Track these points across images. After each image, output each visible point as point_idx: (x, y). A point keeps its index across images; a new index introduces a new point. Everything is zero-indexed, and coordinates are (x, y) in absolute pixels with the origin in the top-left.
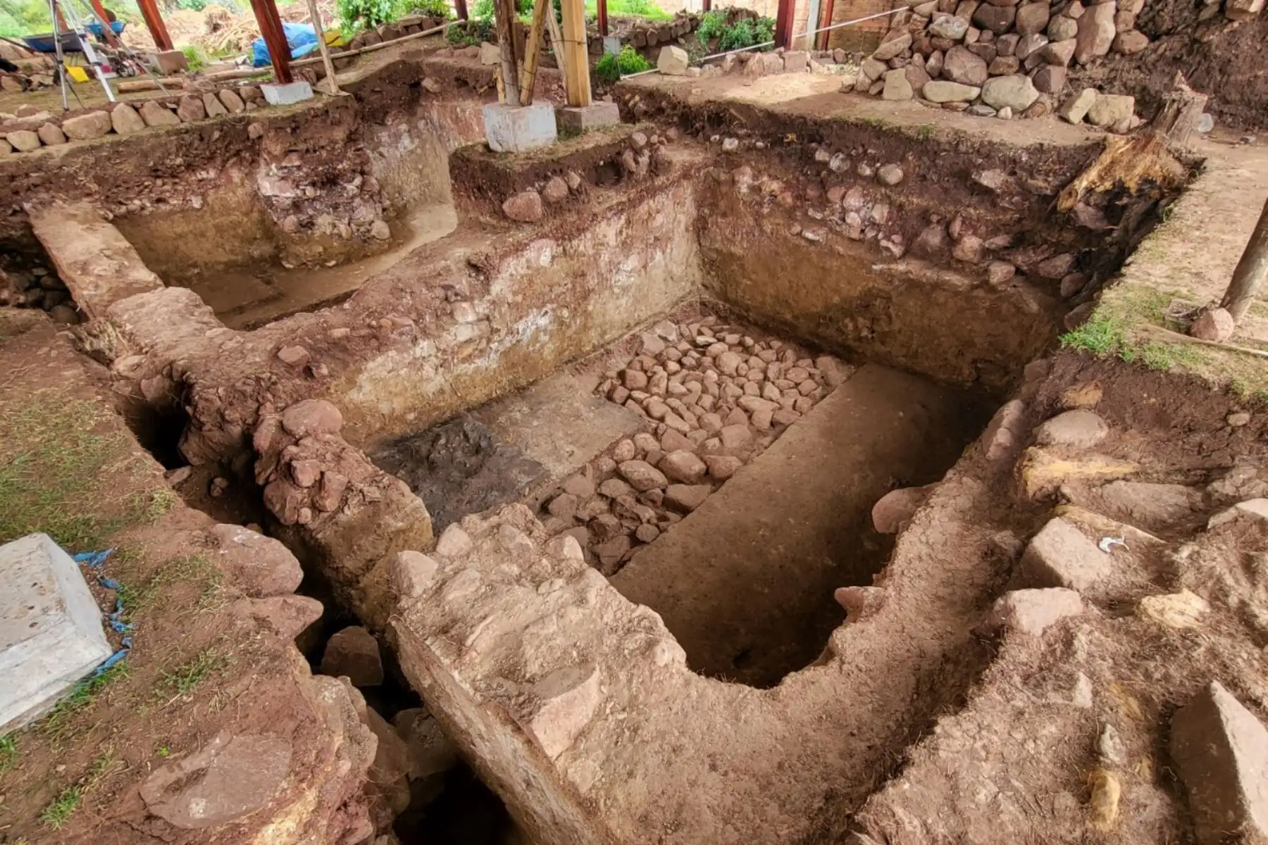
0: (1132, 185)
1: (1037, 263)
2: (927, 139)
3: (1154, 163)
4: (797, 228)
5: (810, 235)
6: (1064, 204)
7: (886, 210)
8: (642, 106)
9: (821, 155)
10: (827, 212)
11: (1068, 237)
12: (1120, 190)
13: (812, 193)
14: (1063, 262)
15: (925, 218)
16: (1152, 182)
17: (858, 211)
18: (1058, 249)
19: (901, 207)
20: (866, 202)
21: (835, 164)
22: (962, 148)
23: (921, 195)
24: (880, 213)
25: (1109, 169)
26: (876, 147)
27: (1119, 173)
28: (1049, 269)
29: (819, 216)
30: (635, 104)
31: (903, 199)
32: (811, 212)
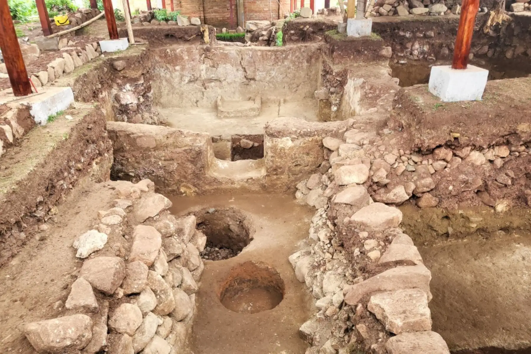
0: (501, 22)
1: (477, 51)
2: (439, 22)
3: (503, 17)
4: (396, 61)
5: (402, 62)
6: (486, 31)
7: (428, 47)
8: (311, 29)
9: (402, 33)
10: (405, 53)
11: (485, 40)
12: (498, 24)
13: (398, 47)
14: (486, 48)
15: (441, 46)
16: (505, 21)
17: (417, 50)
18: (483, 45)
19: (433, 45)
20: (420, 46)
21: (408, 35)
22: (450, 22)
23: (439, 39)
24: (426, 48)
25: (493, 20)
26: (422, 27)
27: (496, 20)
28: (482, 51)
29: (402, 55)
30: (308, 29)
31: (433, 42)
32: (399, 54)
